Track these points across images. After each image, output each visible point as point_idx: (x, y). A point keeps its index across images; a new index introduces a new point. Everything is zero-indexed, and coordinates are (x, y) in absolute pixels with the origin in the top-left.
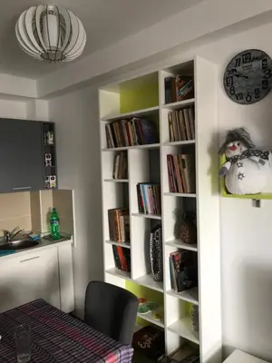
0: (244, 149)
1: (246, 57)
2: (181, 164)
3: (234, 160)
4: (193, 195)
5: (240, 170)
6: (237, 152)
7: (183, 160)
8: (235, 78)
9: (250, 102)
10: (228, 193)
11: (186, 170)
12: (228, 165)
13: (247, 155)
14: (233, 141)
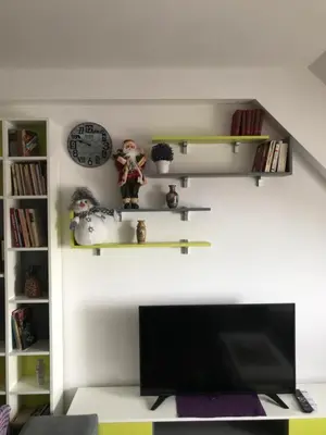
0: (91, 206)
1: (89, 128)
2: (28, 218)
3: (82, 216)
4: (45, 249)
5: (91, 224)
6: (86, 209)
7: (30, 215)
8: (78, 143)
9: (91, 166)
10: (76, 244)
11: (34, 224)
12: (77, 220)
13: (94, 211)
14: (80, 199)
